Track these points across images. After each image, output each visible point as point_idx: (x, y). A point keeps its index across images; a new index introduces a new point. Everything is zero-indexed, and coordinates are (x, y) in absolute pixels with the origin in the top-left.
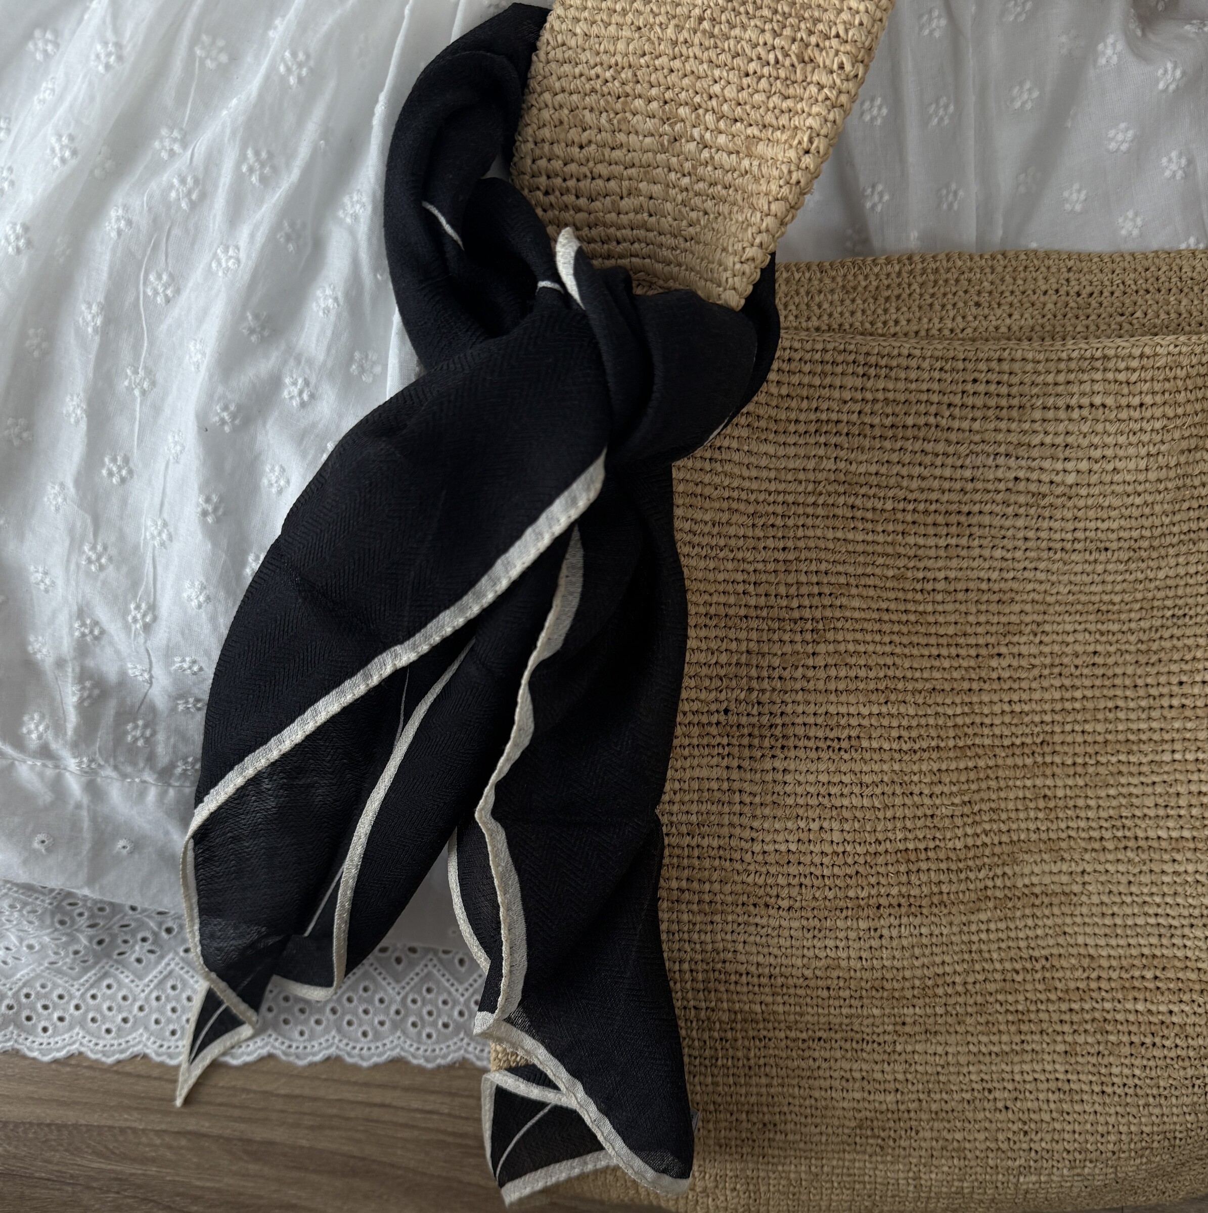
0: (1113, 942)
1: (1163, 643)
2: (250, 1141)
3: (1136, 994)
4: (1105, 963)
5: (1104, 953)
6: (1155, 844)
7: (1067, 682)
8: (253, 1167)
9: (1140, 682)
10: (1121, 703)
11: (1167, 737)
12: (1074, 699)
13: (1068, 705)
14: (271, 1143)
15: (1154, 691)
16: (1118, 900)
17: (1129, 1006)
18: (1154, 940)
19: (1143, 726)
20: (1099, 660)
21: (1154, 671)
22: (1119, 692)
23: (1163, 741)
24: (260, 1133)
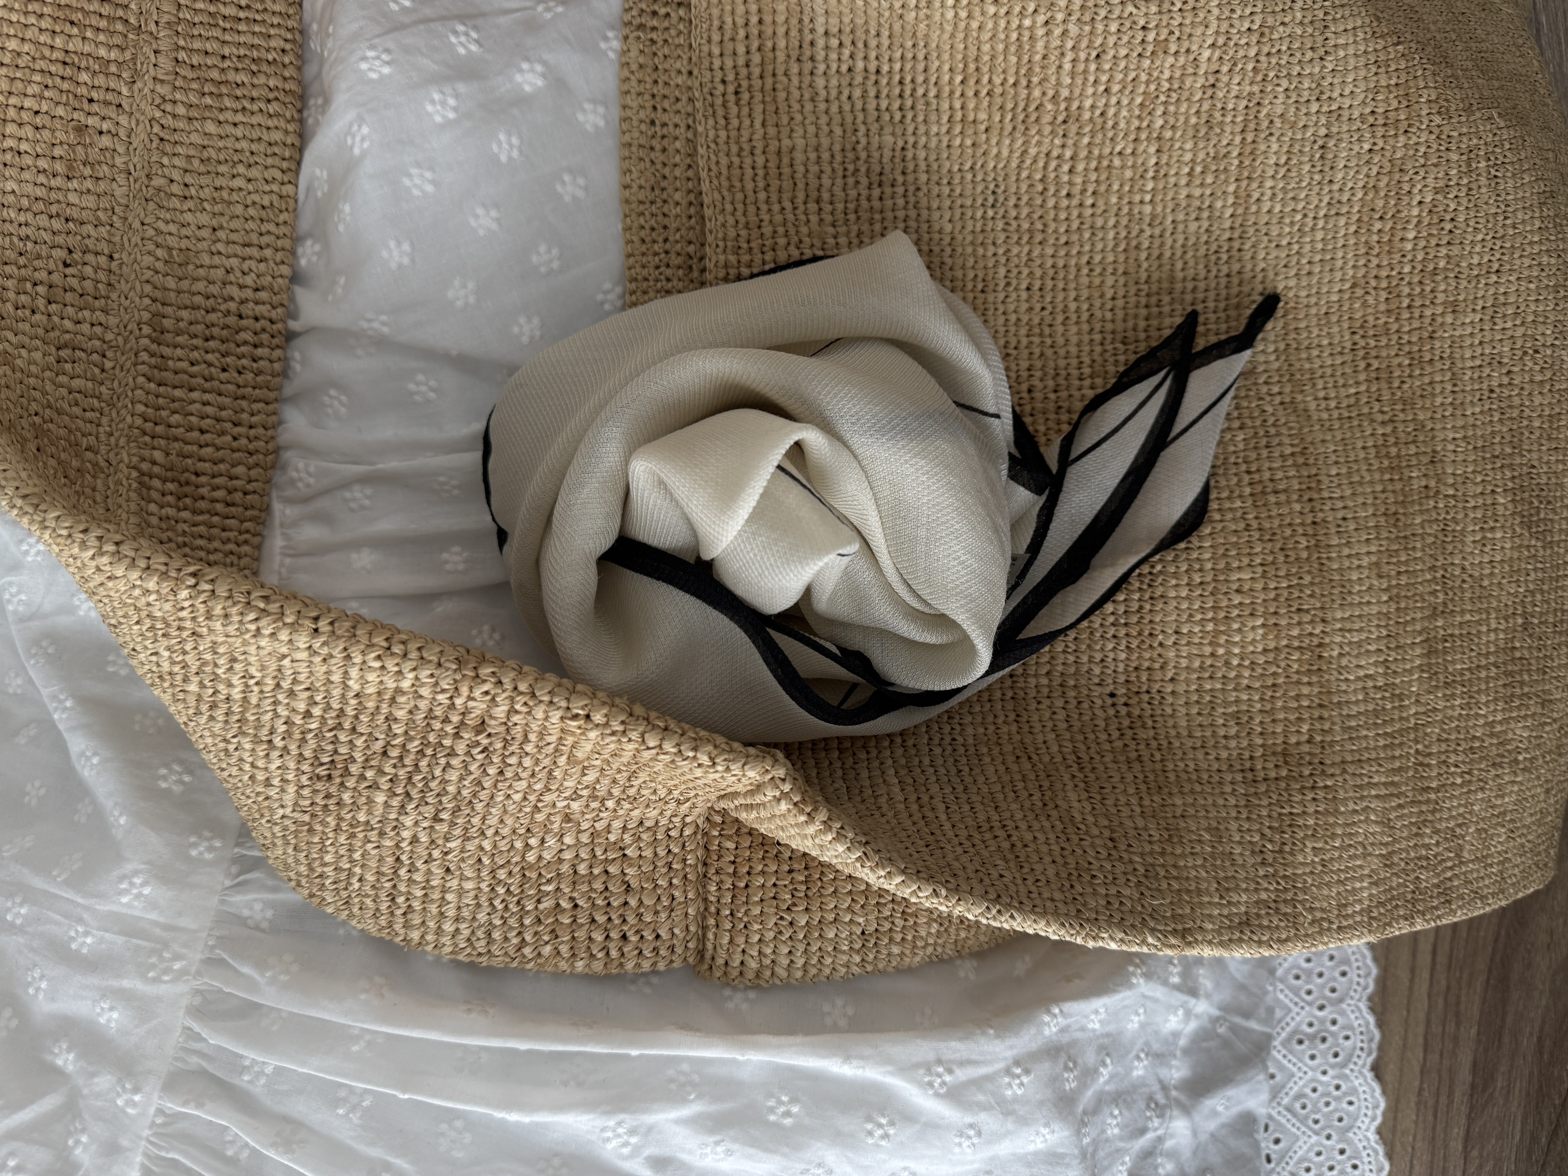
0: (1339, 263)
1: (1023, 216)
2: (1473, 1086)
3: (1397, 239)
4: (1361, 272)
5: (1351, 273)
6: (1239, 221)
7: (1060, 318)
8: (1500, 1082)
9: (1063, 240)
10: (1085, 259)
11: (1125, 210)
12: (1078, 310)
13: (1085, 316)
14: (1475, 1064)
15: (1075, 225)
16: (1294, 259)
17: (1409, 246)
18: (1342, 221)
19: (1111, 235)
20: (1037, 284)
21: (1053, 226)
22: (1073, 262)
23: (1130, 213)
24: (1464, 1076)
